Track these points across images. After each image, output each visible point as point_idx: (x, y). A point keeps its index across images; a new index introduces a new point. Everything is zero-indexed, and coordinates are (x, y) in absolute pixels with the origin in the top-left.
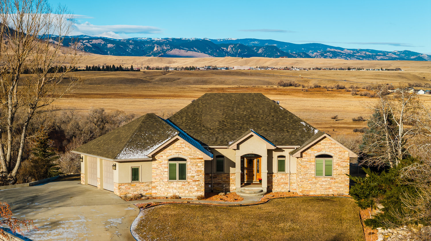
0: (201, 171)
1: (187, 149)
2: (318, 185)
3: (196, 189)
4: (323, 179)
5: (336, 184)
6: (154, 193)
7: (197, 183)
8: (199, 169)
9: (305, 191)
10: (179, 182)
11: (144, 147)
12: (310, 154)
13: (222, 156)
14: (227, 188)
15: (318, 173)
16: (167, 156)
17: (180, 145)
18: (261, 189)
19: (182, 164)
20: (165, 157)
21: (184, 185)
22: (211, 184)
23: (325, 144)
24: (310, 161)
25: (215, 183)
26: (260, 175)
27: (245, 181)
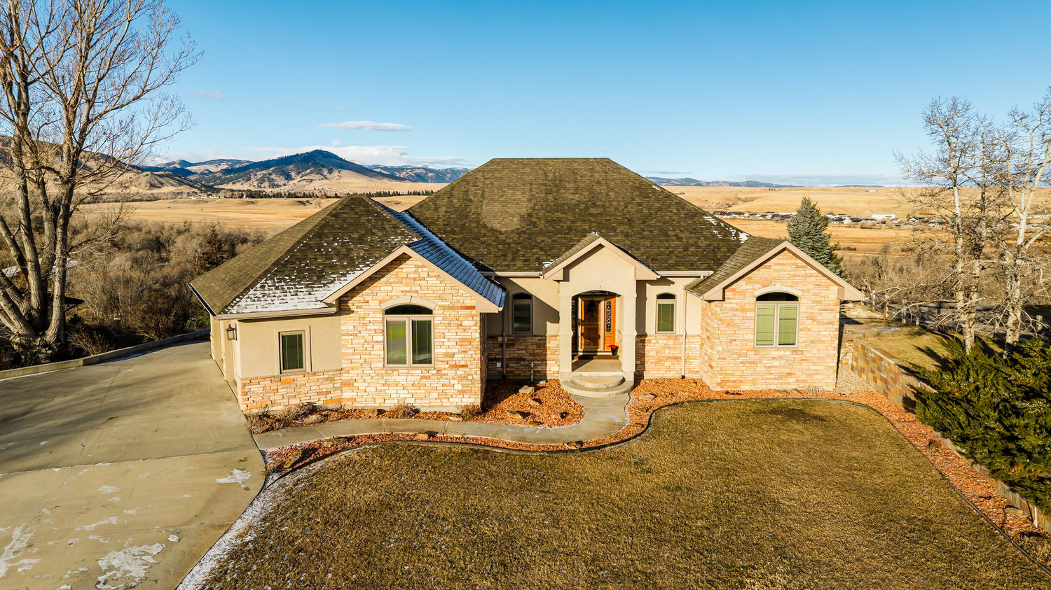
0: (470, 341)
1: (432, 281)
2: (760, 368)
3: (458, 387)
4: (775, 353)
5: (805, 365)
6: (349, 399)
7: (461, 372)
8: (467, 335)
9: (729, 381)
10: (413, 369)
11: (319, 277)
12: (743, 293)
13: (528, 296)
14: (540, 368)
15: (763, 339)
16: (381, 302)
17: (415, 272)
18: (620, 374)
19: (420, 323)
20: (374, 304)
21: (426, 378)
22: (501, 360)
23: (780, 267)
24: (743, 310)
25: (510, 359)
26: (613, 337)
27: (580, 349)
